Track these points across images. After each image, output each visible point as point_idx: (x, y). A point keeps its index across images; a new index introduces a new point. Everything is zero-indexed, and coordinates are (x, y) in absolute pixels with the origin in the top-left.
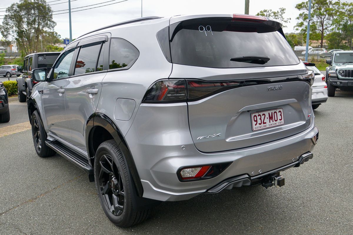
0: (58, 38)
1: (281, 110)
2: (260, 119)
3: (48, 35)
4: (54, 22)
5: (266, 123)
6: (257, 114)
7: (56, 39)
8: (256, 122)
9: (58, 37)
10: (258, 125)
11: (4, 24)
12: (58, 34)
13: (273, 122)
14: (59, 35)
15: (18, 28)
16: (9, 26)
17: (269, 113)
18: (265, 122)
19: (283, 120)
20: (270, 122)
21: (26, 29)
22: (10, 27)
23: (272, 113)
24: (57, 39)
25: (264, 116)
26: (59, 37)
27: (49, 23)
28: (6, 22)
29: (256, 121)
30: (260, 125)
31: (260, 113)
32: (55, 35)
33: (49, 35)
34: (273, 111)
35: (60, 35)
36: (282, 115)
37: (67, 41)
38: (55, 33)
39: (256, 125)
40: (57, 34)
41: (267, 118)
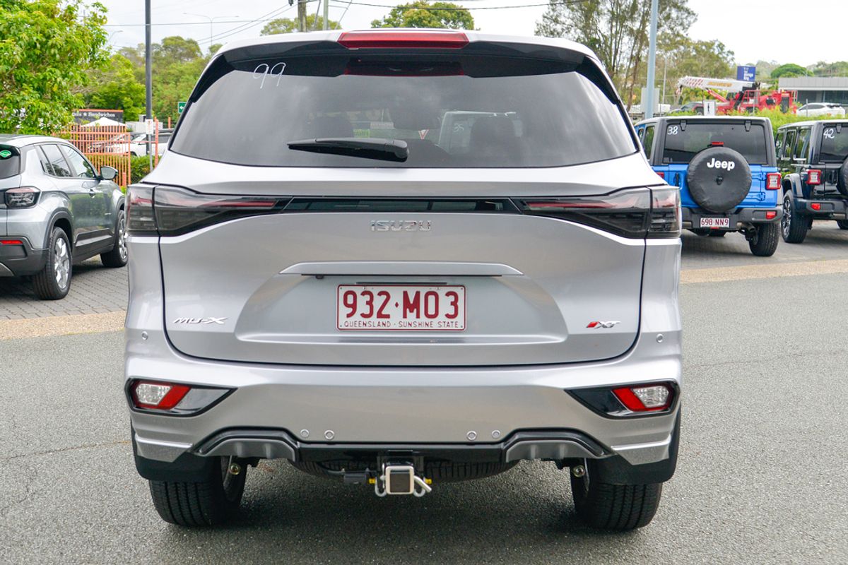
0: (725, 61)
1: (460, 291)
2: (370, 303)
3: (694, 53)
4: (689, 13)
5: (388, 316)
6: (358, 290)
7: (718, 64)
8: (350, 310)
9: (726, 59)
10: (357, 316)
11: (546, 19)
12: (726, 50)
13: (418, 316)
14: (729, 52)
15: (585, 32)
16: (559, 27)
17: (405, 294)
18: (384, 312)
19: (460, 319)
20: (405, 316)
21: (605, 34)
22: (563, 30)
23: (418, 294)
24: (722, 64)
25: (384, 297)
26: (730, 56)
27: (674, 14)
28: (552, 13)
29: (354, 306)
30: (366, 320)
31: (369, 289)
32: (716, 52)
33: (697, 51)
34: (424, 291)
35: (732, 53)
36: (460, 304)
37: (749, 72)
38: (719, 46)
39: (349, 316)
40: (722, 49)
41: (397, 305)
